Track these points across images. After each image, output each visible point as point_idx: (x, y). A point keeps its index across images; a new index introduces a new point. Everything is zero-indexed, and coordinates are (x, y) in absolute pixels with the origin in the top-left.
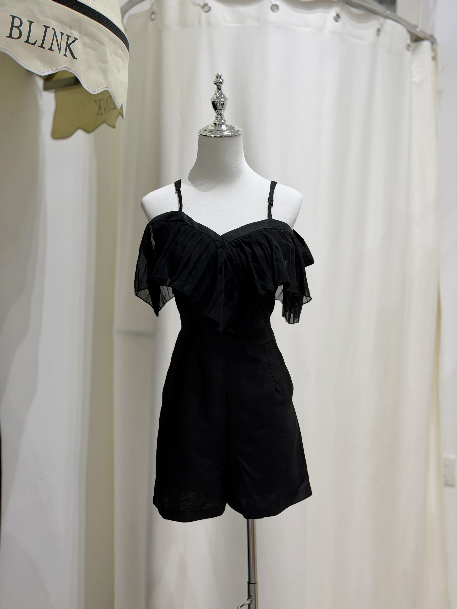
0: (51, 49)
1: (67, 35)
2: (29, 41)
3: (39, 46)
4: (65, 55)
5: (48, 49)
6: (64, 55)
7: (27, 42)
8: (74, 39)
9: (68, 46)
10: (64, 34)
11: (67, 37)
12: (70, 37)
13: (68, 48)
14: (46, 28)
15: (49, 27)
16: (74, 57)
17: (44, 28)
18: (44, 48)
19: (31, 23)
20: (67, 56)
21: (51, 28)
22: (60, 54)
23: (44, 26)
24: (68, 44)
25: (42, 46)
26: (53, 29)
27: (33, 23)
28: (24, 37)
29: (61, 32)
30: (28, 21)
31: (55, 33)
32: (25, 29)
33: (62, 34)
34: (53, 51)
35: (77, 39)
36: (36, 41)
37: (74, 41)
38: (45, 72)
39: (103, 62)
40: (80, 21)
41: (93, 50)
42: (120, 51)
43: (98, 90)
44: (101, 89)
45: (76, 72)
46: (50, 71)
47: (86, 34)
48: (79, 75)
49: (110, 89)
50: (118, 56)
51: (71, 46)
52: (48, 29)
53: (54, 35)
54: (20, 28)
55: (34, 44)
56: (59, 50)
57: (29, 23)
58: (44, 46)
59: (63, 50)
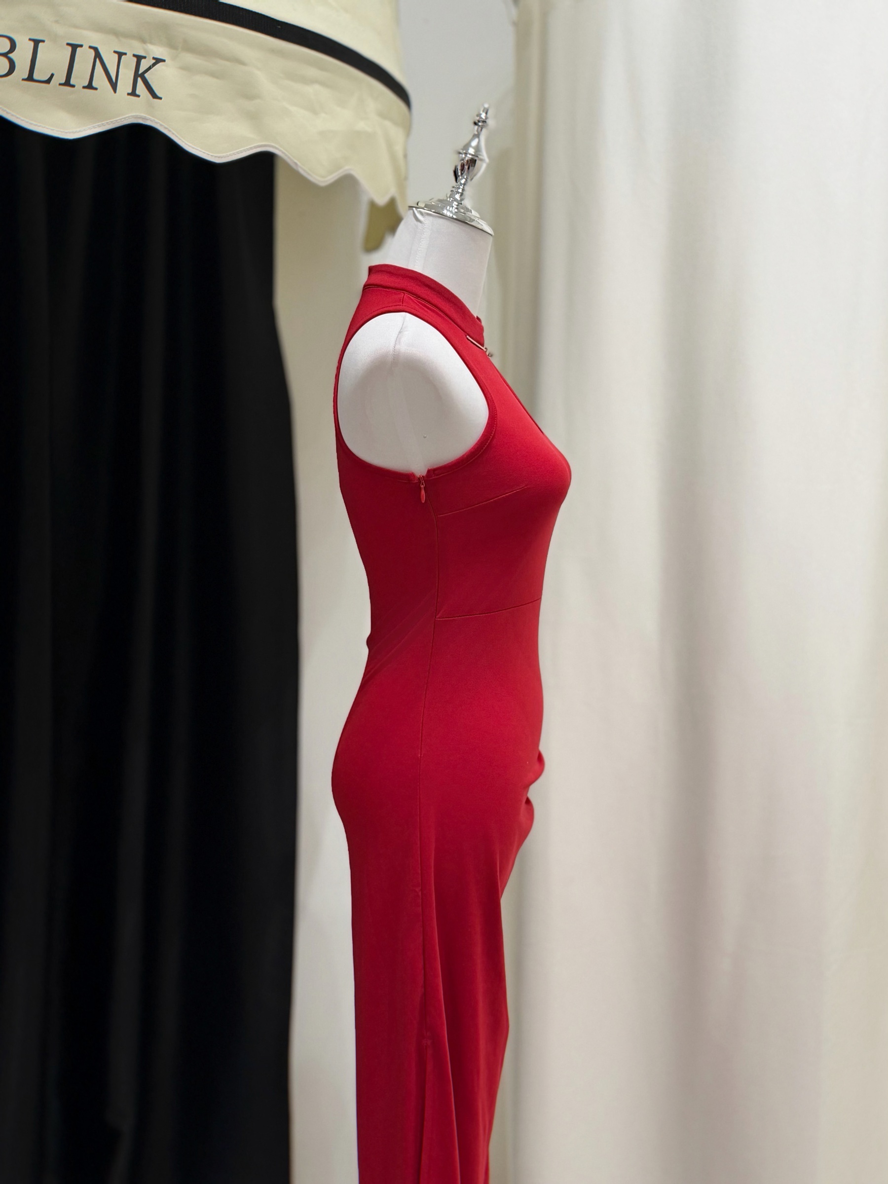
0: (90, 86)
1: (134, 56)
2: (35, 77)
3: (60, 84)
4: (133, 93)
5: (84, 87)
6: (129, 94)
7: (30, 78)
8: (154, 61)
9: (137, 75)
10: (125, 54)
11: (135, 59)
12: (145, 57)
13: (139, 80)
14: (74, 47)
15: (81, 46)
16: (155, 96)
17: (70, 49)
18: (73, 86)
19: (36, 43)
20: (138, 96)
21: (86, 47)
22: (115, 92)
23: (68, 44)
24: (140, 72)
25: (67, 83)
26: (90, 47)
27: (43, 41)
28: (22, 69)
29: (115, 52)
30: (30, 40)
31: (98, 55)
32: (22, 57)
33: (120, 55)
34: (96, 89)
35: (164, 61)
36: (52, 75)
37: (154, 65)
38: (80, 131)
39: (250, 97)
40: (164, 27)
41: (217, 78)
42: (312, 72)
43: (234, 154)
44: (245, 151)
45: (163, 124)
46: (94, 127)
47: (190, 47)
48: (170, 129)
49: (277, 149)
50: (306, 82)
51: (146, 75)
52: (79, 49)
53: (97, 60)
54: (10, 55)
55: (48, 81)
56: (114, 86)
57: (32, 44)
58: (72, 82)
59: (124, 86)
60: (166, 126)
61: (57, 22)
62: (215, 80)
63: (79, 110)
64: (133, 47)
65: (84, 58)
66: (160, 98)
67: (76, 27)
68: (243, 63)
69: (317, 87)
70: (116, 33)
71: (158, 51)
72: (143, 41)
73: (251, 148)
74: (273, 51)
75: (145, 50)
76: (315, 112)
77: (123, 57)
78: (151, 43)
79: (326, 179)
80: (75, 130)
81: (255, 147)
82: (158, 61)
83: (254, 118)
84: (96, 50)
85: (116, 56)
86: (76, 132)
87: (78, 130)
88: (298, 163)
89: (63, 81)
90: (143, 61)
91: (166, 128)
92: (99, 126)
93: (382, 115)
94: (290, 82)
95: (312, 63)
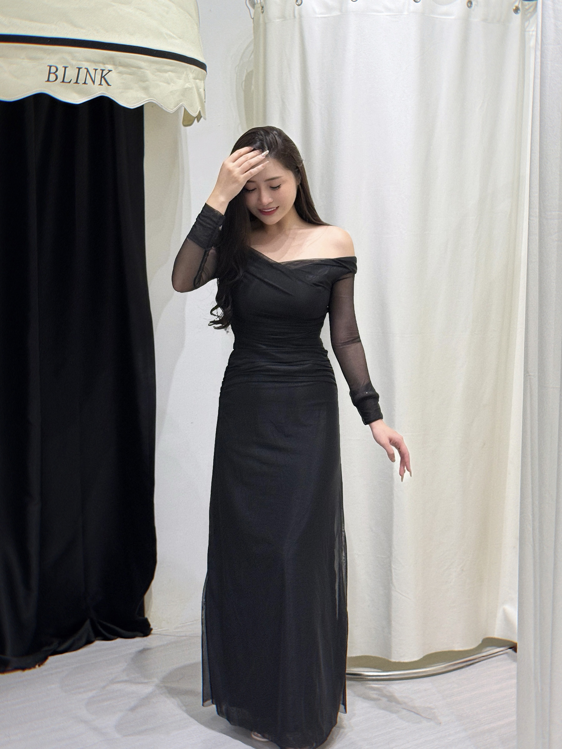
0: (85, 83)
1: (101, 70)
2: (65, 80)
3: (74, 83)
4: (101, 84)
5: (83, 84)
6: (99, 85)
7: (63, 81)
8: (108, 71)
9: (102, 77)
11: (101, 71)
12: (105, 70)
13: (103, 79)
14: (79, 69)
15: (82, 68)
16: (108, 85)
17: (78, 69)
18: (79, 83)
19: (65, 68)
20: (102, 85)
21: (83, 68)
23: (77, 68)
24: (103, 76)
25: (77, 82)
26: (85, 68)
27: (68, 67)
28: (60, 78)
29: (94, 69)
31: (88, 71)
32: (60, 73)
33: (96, 70)
34: (87, 84)
35: (111, 71)
36: (71, 80)
37: (108, 73)
38: (81, 101)
39: (144, 81)
40: (112, 57)
41: (131, 75)
42: (167, 68)
43: (138, 104)
44: (142, 103)
45: (111, 95)
46: (86, 99)
47: (122, 65)
49: (154, 100)
50: (166, 71)
51: (105, 77)
52: (81, 69)
54: (56, 73)
55: (70, 82)
56: (94, 82)
57: (64, 68)
58: (78, 82)
59: (97, 81)
60: (113, 96)
63: (80, 92)
64: (100, 67)
65: (83, 72)
66: (111, 86)
68: (141, 68)
69: (170, 73)
70: (94, 62)
71: (109, 67)
72: (104, 64)
74: (153, 62)
75: (105, 67)
76: (169, 84)
77: (97, 71)
78: (107, 64)
79: (173, 109)
81: (146, 101)
82: (110, 71)
83: (146, 89)
84: (87, 69)
85: (94, 71)
87: (80, 100)
88: (163, 105)
90: (104, 71)
92: (88, 98)
93: (195, 79)
94: (159, 73)
95: (168, 64)
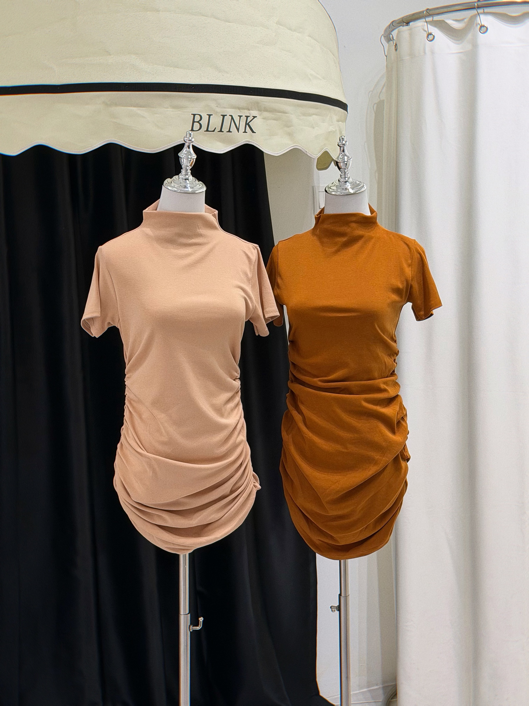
0: (229, 131)
1: (245, 116)
2: (209, 130)
3: (218, 132)
4: (245, 132)
5: (227, 132)
6: (243, 132)
7: (207, 130)
8: (253, 117)
9: (246, 124)
10: (242, 116)
11: (246, 117)
12: (249, 116)
13: (247, 126)
14: (224, 116)
15: (226, 115)
16: (253, 132)
17: (222, 117)
18: (223, 132)
19: (210, 116)
20: (247, 132)
21: (228, 115)
22: (238, 133)
23: (221, 115)
24: (247, 123)
25: (221, 131)
26: (230, 115)
27: (212, 115)
28: (204, 128)
29: (238, 116)
30: (207, 115)
31: (232, 118)
32: (204, 122)
33: (240, 116)
34: (231, 132)
35: (256, 117)
36: (215, 128)
37: (253, 119)
39: (288, 127)
40: (258, 103)
42: (312, 111)
43: (282, 151)
44: (287, 149)
45: (256, 143)
46: (230, 147)
47: (266, 110)
48: (259, 145)
49: (299, 146)
50: (310, 115)
51: (249, 124)
52: (225, 117)
53: (232, 120)
54: (200, 122)
55: (214, 131)
56: (238, 130)
57: (208, 116)
58: (222, 130)
59: (242, 129)
60: (257, 143)
61: (217, 106)
62: (276, 121)
63: (225, 141)
64: (246, 113)
65: (228, 119)
66: (255, 133)
67: (225, 108)
68: (286, 113)
69: (314, 116)
70: (239, 108)
71: (254, 113)
72: (249, 110)
73: (289, 148)
74: (298, 106)
75: (249, 113)
76: (314, 128)
77: (242, 117)
78: (252, 110)
79: (317, 156)
80: (224, 149)
81: (290, 147)
82: (254, 117)
83: (290, 135)
84: (231, 116)
85: (239, 117)
86: (224, 150)
88: (307, 151)
89: (219, 130)
90: (249, 118)
91: (257, 145)
92: (232, 147)
93: (338, 121)
94: (303, 117)
95: (312, 107)
